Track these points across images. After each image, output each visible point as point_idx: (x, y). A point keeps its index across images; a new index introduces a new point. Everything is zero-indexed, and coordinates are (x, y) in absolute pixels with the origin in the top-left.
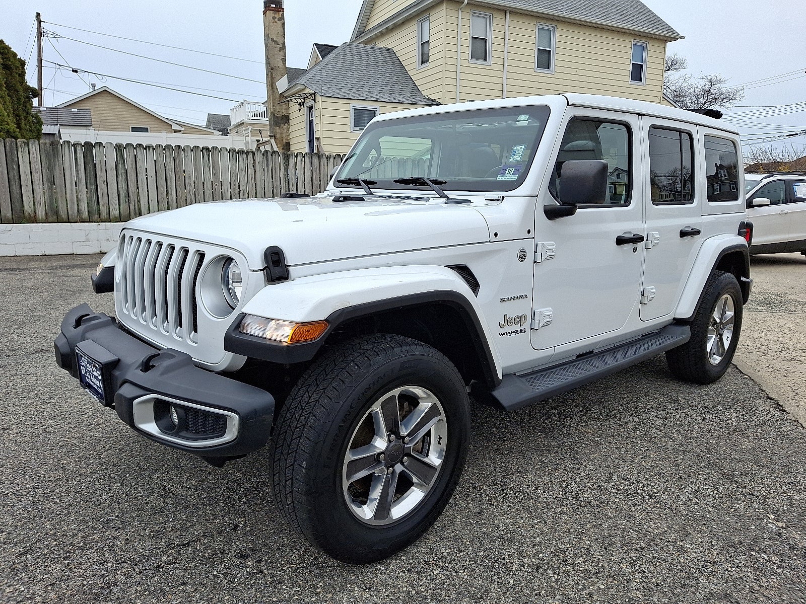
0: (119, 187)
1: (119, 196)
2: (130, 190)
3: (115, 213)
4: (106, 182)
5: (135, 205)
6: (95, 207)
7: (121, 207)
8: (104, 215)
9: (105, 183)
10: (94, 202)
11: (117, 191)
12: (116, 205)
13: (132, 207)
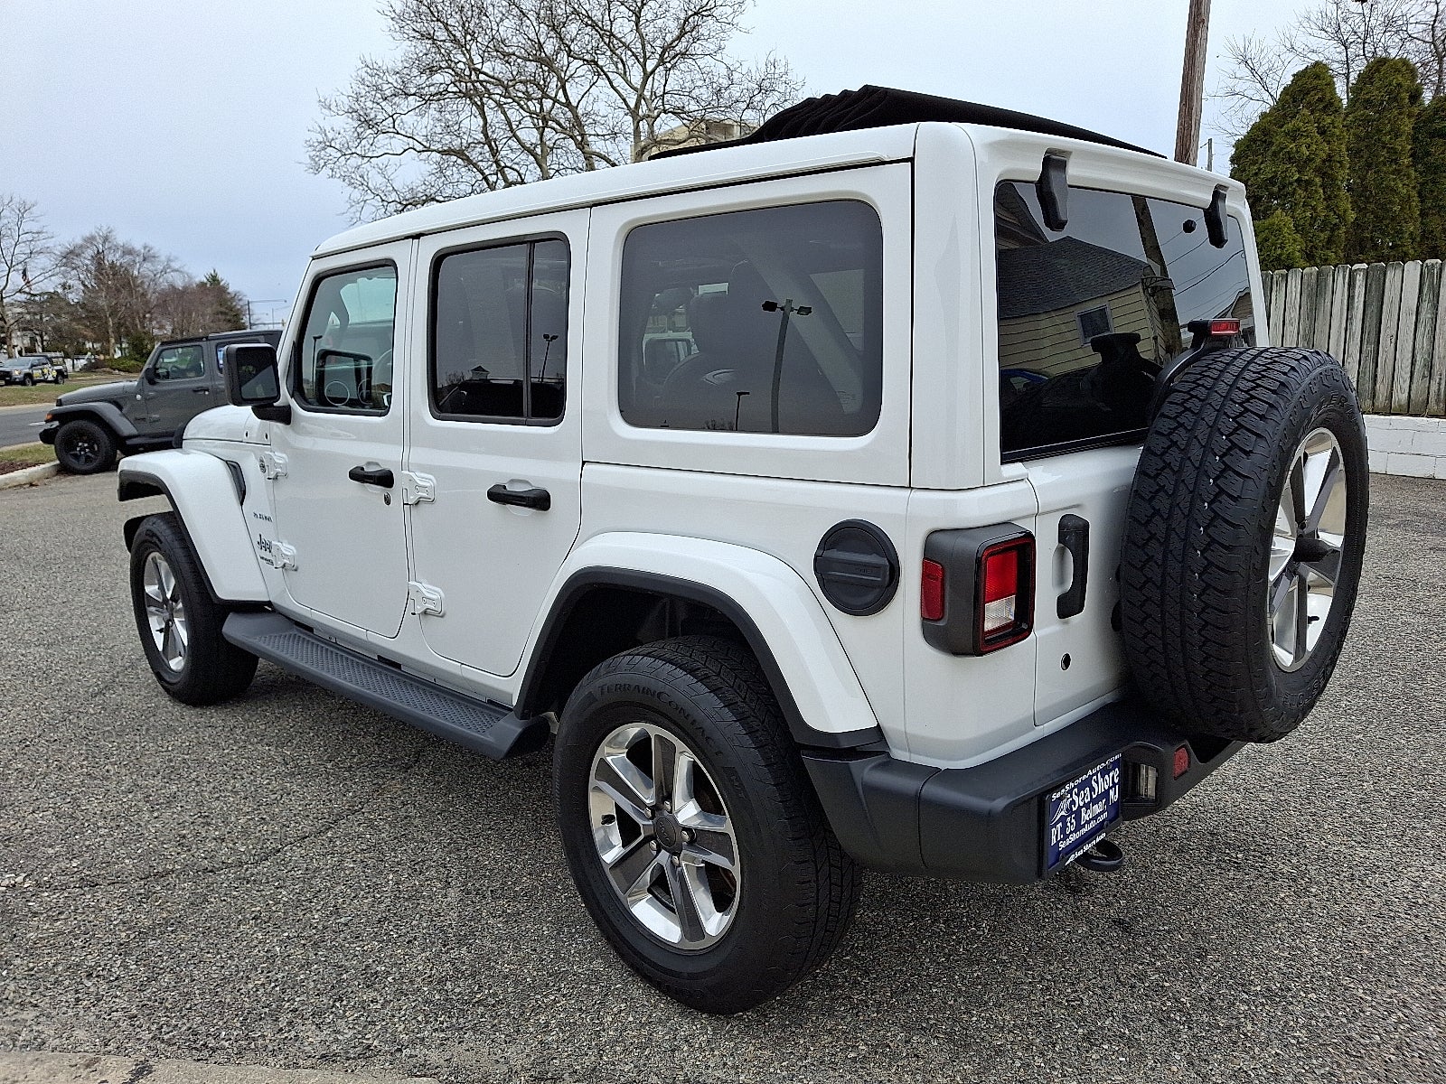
0: (1417, 346)
1: (1413, 364)
2: (1436, 352)
3: (1401, 397)
4: (1395, 336)
5: (1439, 384)
6: (1369, 385)
7: (1414, 386)
8: (1381, 399)
9: (1393, 340)
10: (1369, 375)
11: (1410, 355)
12: (1404, 381)
13: (1434, 388)
